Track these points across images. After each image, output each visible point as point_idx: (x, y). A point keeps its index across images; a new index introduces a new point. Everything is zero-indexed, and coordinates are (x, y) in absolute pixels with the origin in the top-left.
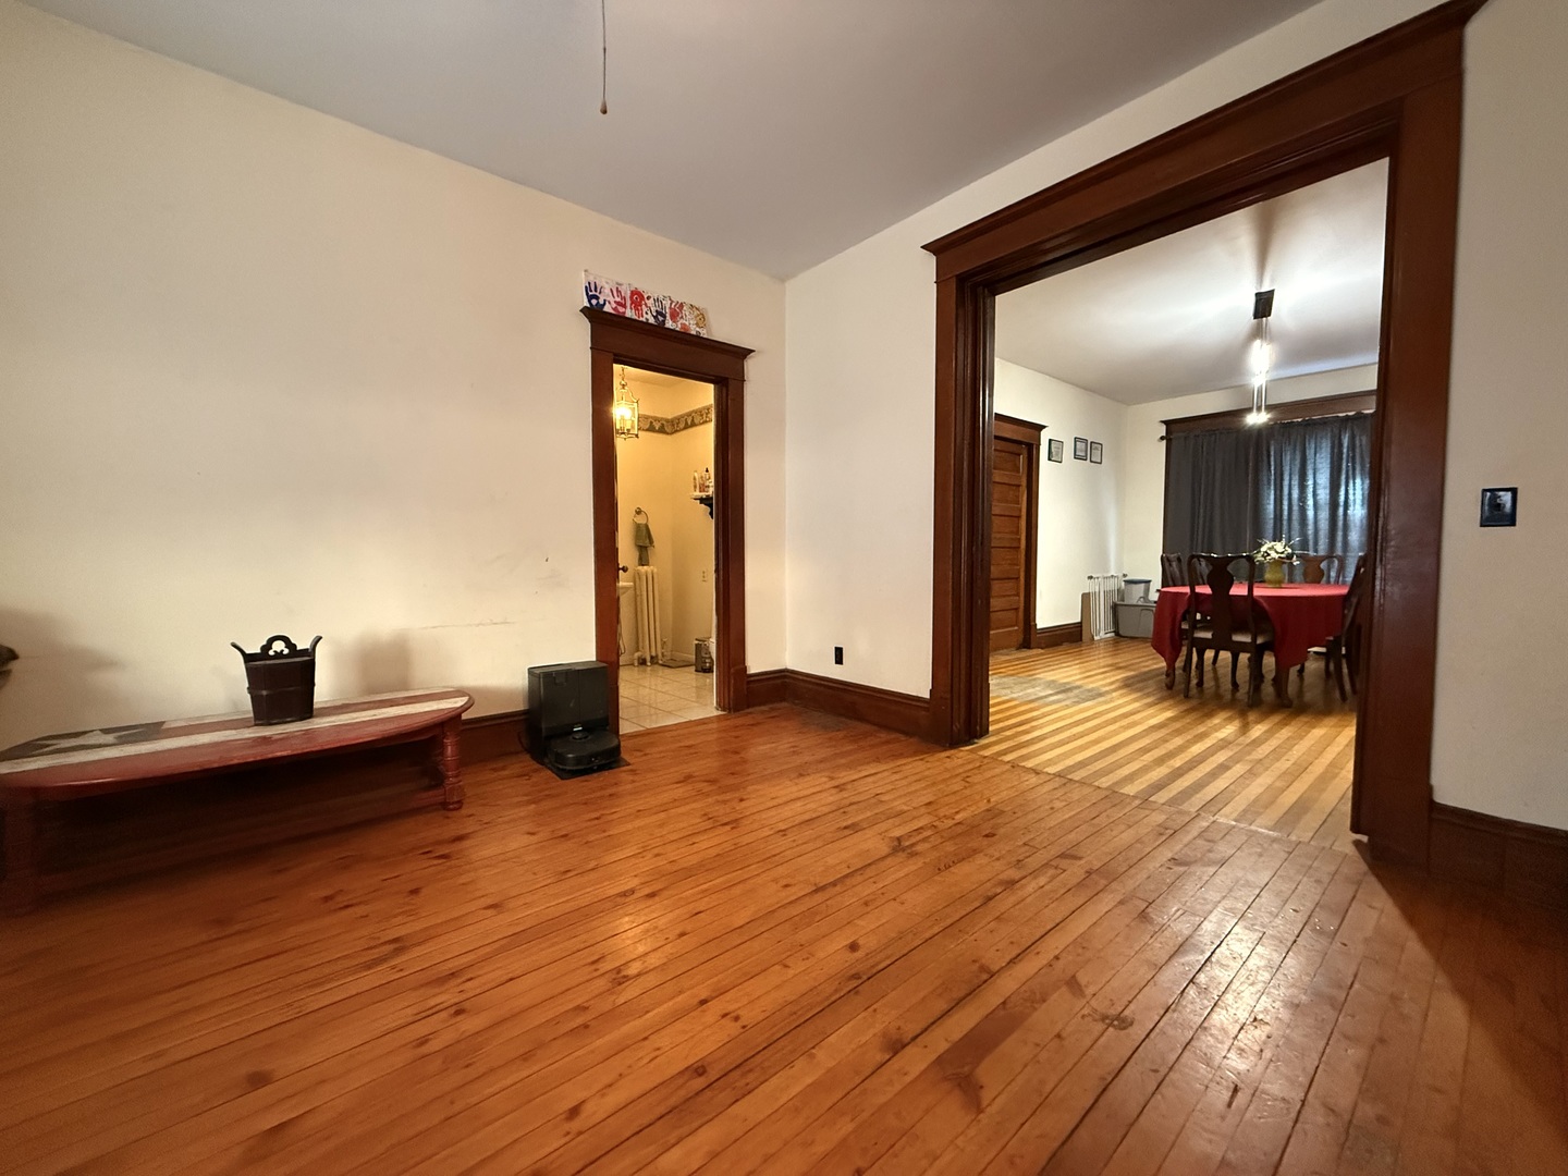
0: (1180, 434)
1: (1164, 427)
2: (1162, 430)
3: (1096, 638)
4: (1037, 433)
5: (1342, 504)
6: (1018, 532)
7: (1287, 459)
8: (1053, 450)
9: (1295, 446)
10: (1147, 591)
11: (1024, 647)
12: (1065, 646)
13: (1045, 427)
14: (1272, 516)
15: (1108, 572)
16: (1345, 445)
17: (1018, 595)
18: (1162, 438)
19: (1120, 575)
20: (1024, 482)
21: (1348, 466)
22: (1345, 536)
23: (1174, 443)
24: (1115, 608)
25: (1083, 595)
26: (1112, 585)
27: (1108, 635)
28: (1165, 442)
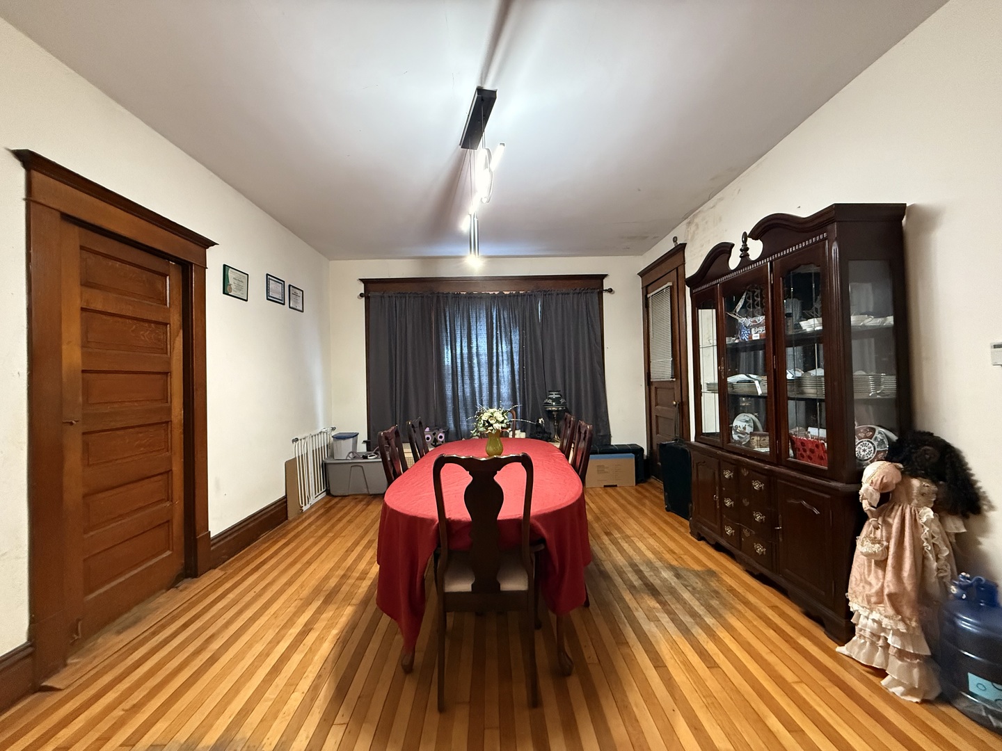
0: (377, 294)
1: (362, 286)
2: (361, 288)
3: (305, 508)
4: (203, 249)
5: (495, 363)
6: (165, 397)
7: (458, 323)
8: (231, 281)
9: (463, 313)
10: (355, 444)
11: (187, 577)
12: (263, 537)
13: (213, 244)
14: (450, 372)
15: (316, 428)
16: (494, 317)
17: (169, 498)
18: (361, 295)
19: (329, 429)
20: (175, 319)
21: (497, 334)
22: (498, 389)
23: (372, 300)
24: (325, 466)
25: (287, 464)
26: (322, 441)
27: (320, 497)
28: (364, 299)
